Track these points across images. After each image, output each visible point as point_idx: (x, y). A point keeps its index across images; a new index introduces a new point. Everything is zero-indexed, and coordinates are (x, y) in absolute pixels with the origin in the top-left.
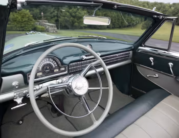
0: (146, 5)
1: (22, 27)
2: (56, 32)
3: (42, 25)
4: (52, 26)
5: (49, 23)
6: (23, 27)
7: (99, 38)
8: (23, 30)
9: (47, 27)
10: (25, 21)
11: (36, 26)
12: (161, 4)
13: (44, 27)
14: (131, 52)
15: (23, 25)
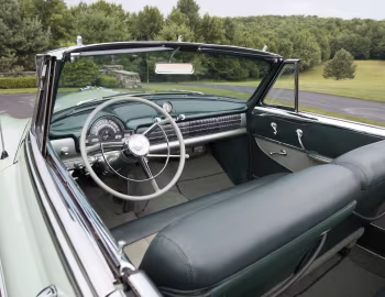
0: (334, 25)
1: (72, 80)
2: (140, 87)
3: (111, 75)
4: (131, 76)
5: (125, 69)
6: (75, 79)
7: (191, 94)
8: (74, 86)
9: (122, 78)
10: (78, 69)
11: (99, 76)
12: (368, 21)
13: (114, 79)
14: (243, 115)
15: (74, 76)
